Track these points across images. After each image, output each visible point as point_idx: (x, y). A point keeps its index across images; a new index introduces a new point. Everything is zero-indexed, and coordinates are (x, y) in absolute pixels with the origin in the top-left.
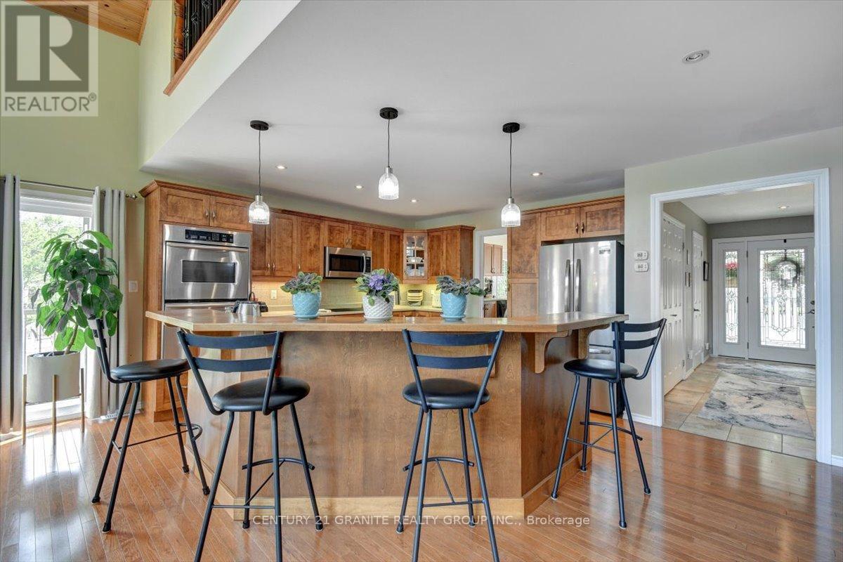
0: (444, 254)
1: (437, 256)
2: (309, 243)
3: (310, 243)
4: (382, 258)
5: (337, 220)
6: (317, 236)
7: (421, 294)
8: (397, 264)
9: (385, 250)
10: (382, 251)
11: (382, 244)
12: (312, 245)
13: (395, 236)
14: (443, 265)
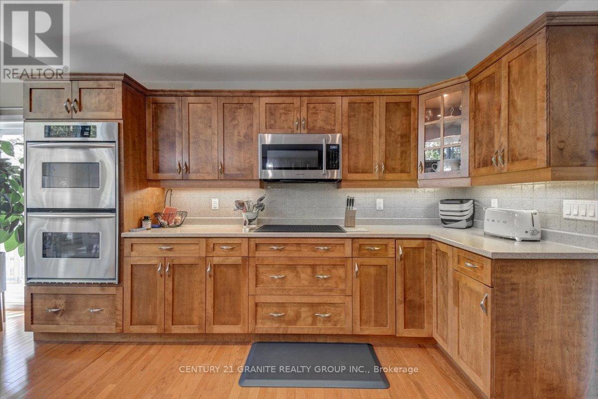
0: (504, 113)
1: (489, 124)
2: (236, 133)
3: (239, 133)
4: (370, 144)
5: (279, 93)
6: (249, 122)
7: (467, 206)
8: (403, 152)
9: (376, 131)
10: (369, 133)
11: (369, 122)
12: (242, 134)
13: (397, 104)
14: (501, 141)
